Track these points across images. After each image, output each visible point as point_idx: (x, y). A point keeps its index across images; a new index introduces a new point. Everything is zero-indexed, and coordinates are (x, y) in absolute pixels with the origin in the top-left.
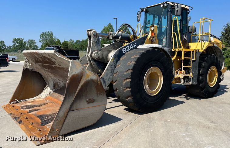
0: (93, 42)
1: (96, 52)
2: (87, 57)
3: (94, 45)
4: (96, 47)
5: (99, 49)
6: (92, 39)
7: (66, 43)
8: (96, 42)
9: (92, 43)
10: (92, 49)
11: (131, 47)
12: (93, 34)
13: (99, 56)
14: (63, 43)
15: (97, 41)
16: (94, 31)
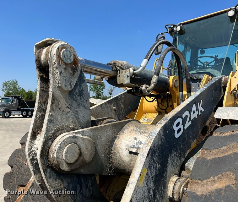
0: (58, 93)
1: (71, 134)
2: (27, 153)
3: (63, 103)
4: (69, 114)
5: (83, 120)
6: (55, 77)
7: (30, 93)
8: (71, 93)
9: (54, 98)
10: (50, 121)
11: (194, 113)
12: (58, 56)
13: (81, 154)
14: (27, 93)
15: (77, 91)
16: (63, 47)
